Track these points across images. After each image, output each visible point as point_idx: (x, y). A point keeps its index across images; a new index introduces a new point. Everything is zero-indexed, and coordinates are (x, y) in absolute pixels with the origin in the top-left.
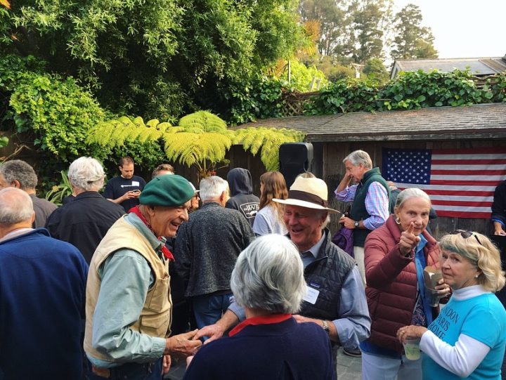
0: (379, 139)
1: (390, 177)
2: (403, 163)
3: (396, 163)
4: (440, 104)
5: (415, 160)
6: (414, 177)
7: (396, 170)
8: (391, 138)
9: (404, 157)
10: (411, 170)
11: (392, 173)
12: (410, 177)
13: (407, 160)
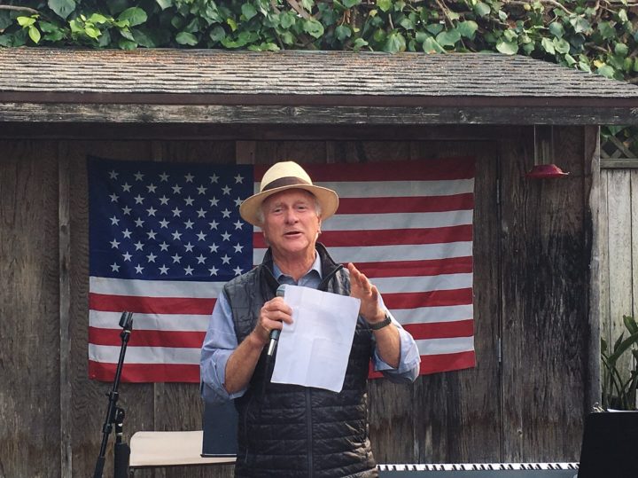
0: (123, 115)
1: (120, 261)
2: (164, 212)
3: (140, 211)
5: (202, 202)
6: (201, 259)
7: (139, 234)
8: (166, 114)
10: (189, 236)
11: (127, 245)
12: (188, 259)
13: (177, 201)
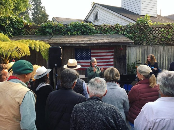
2: (82, 53)
4: (85, 34)
6: (86, 58)
9: (82, 51)
11: (79, 57)
